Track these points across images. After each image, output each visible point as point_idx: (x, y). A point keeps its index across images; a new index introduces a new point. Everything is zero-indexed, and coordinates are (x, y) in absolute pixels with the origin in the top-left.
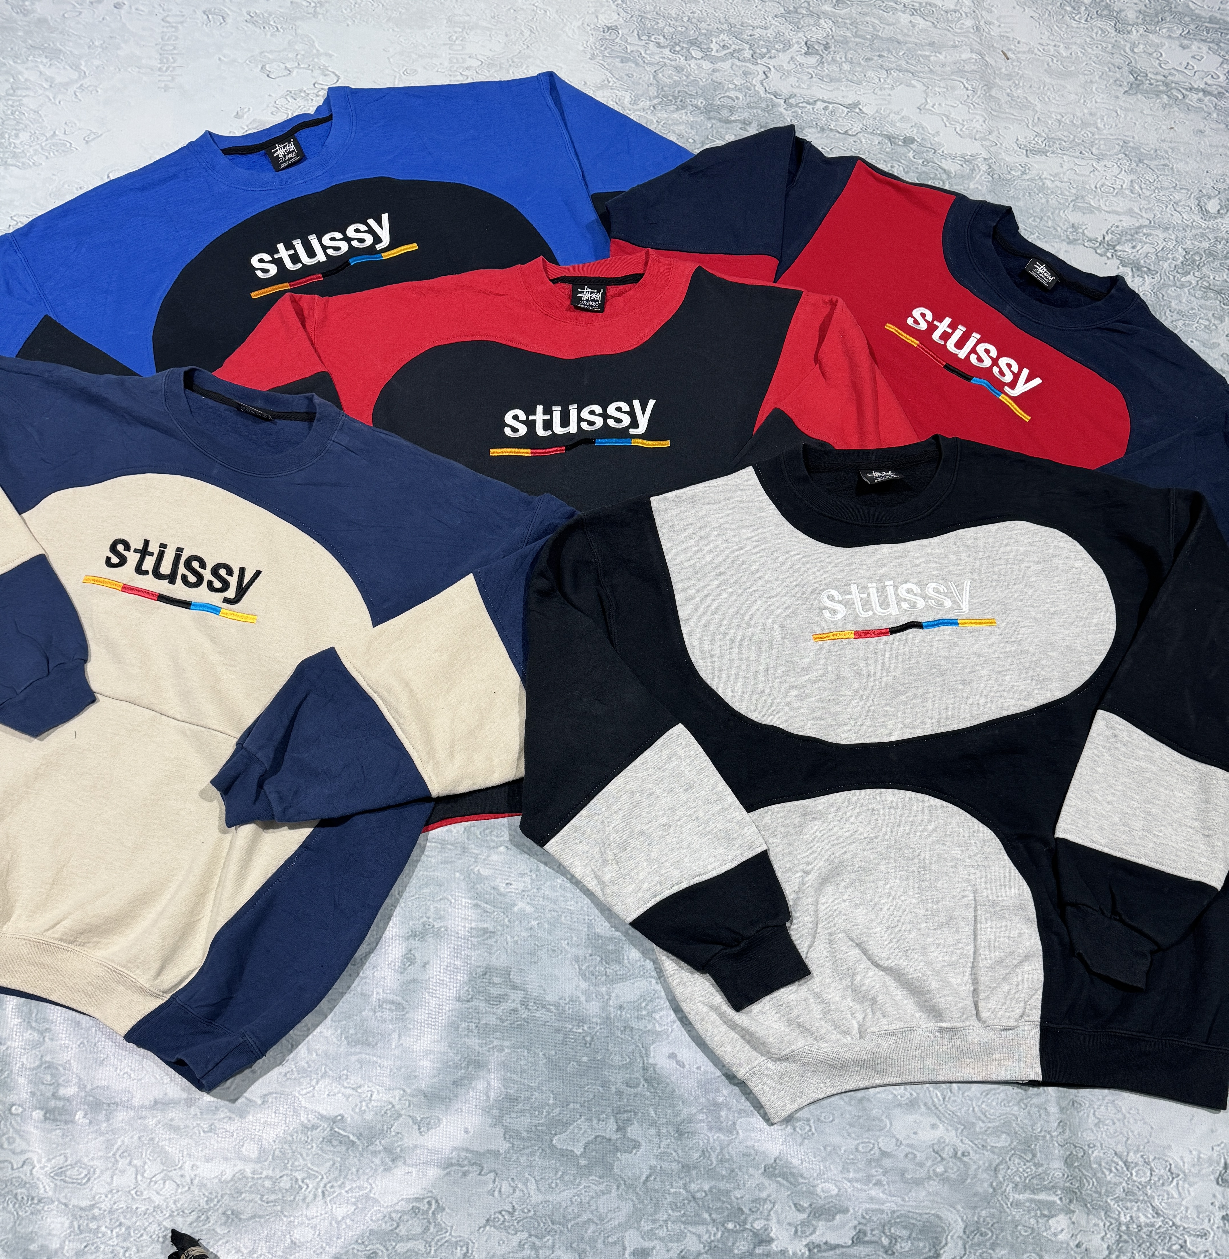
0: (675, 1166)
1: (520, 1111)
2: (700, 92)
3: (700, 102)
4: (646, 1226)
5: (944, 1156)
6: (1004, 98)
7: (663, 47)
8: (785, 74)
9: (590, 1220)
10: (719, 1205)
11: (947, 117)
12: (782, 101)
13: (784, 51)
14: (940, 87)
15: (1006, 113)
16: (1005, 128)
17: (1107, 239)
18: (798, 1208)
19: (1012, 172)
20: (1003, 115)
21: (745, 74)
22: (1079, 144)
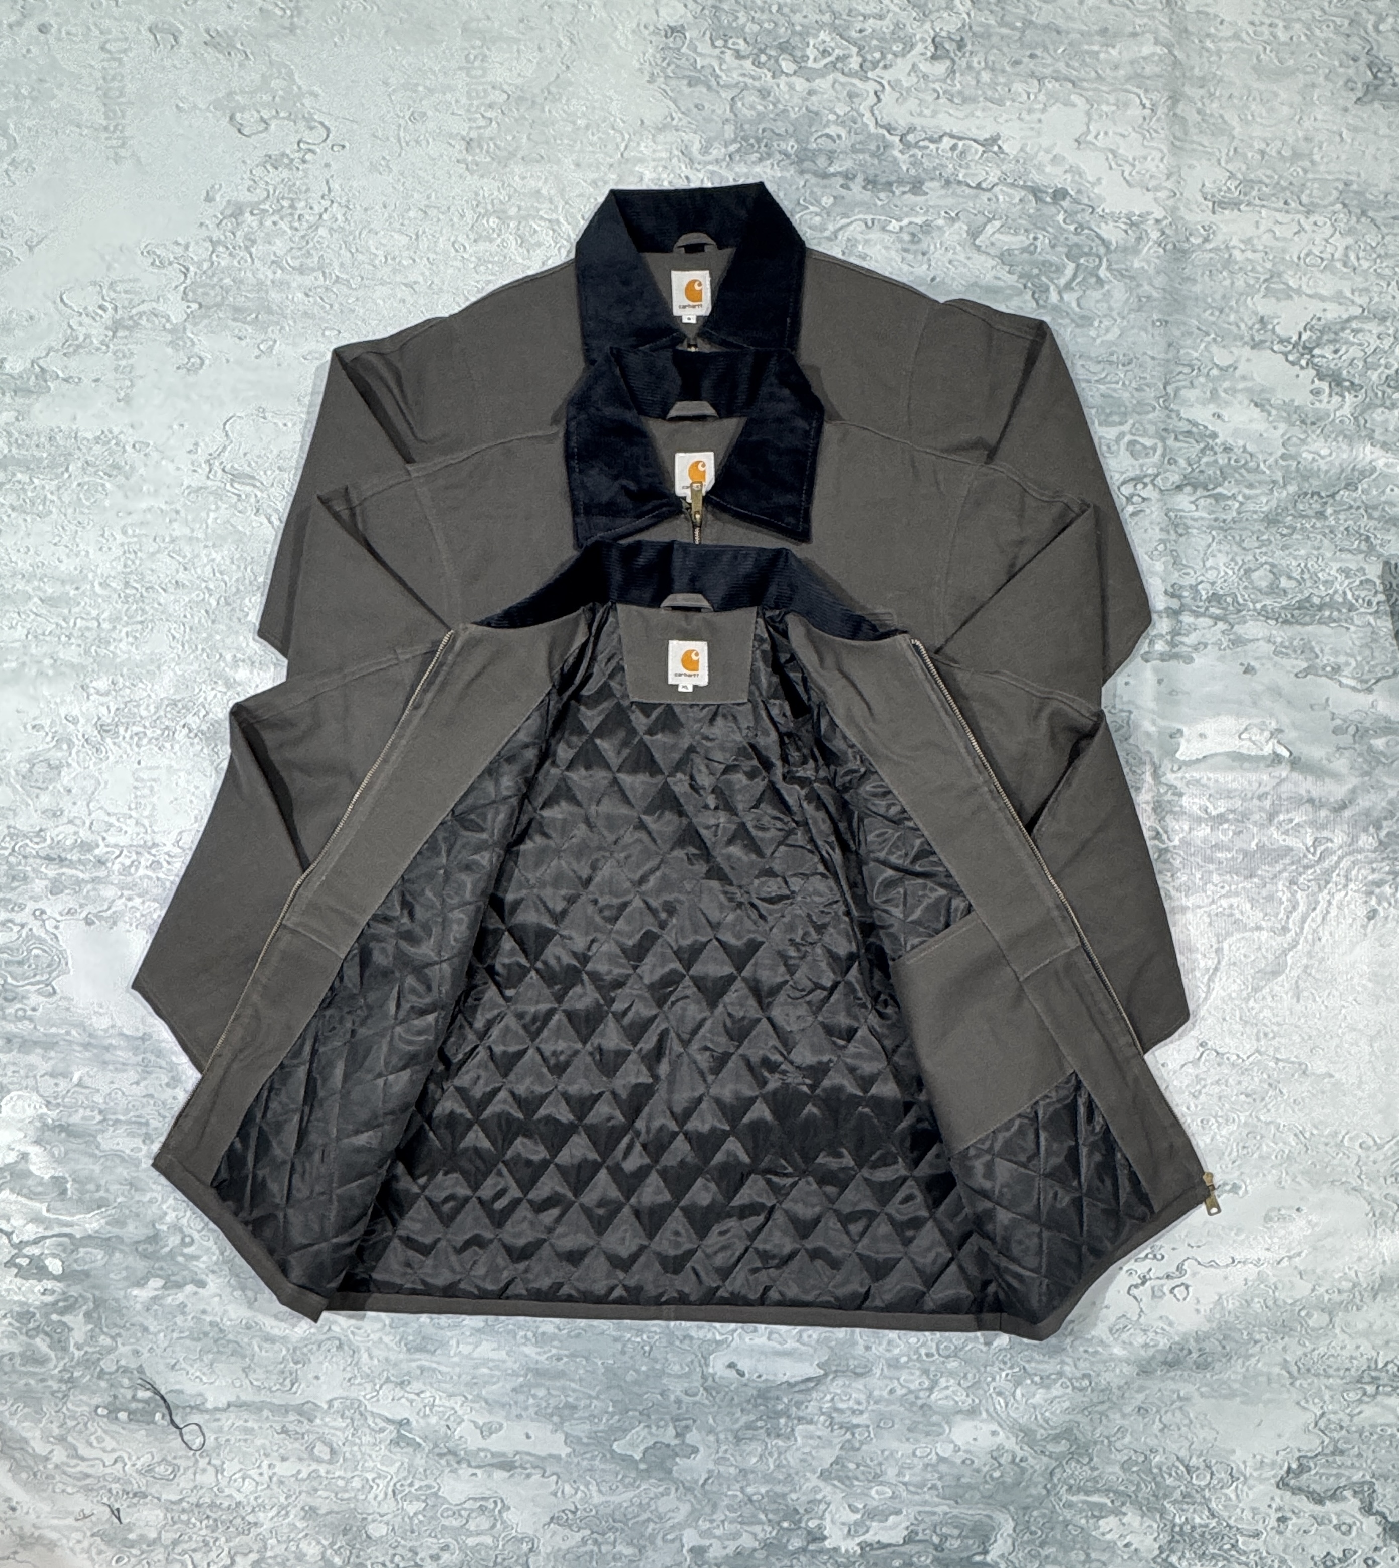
0: (732, 1470)
1: (580, 1418)
2: (790, 130)
3: (790, 146)
4: (704, 1525)
5: (1002, 1461)
6: (1193, 117)
7: (744, 57)
8: (903, 95)
9: (649, 1520)
10: (775, 1506)
11: (1113, 152)
12: (897, 139)
13: (904, 55)
14: (1108, 104)
15: (1192, 142)
16: (1189, 167)
17: (1304, 337)
18: (853, 1509)
19: (1192, 239)
20: (1187, 146)
21: (851, 96)
22: (1284, 189)
